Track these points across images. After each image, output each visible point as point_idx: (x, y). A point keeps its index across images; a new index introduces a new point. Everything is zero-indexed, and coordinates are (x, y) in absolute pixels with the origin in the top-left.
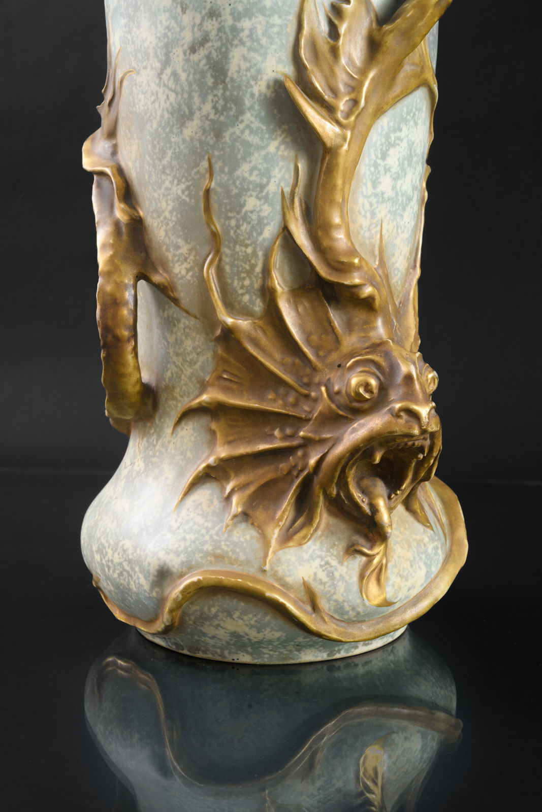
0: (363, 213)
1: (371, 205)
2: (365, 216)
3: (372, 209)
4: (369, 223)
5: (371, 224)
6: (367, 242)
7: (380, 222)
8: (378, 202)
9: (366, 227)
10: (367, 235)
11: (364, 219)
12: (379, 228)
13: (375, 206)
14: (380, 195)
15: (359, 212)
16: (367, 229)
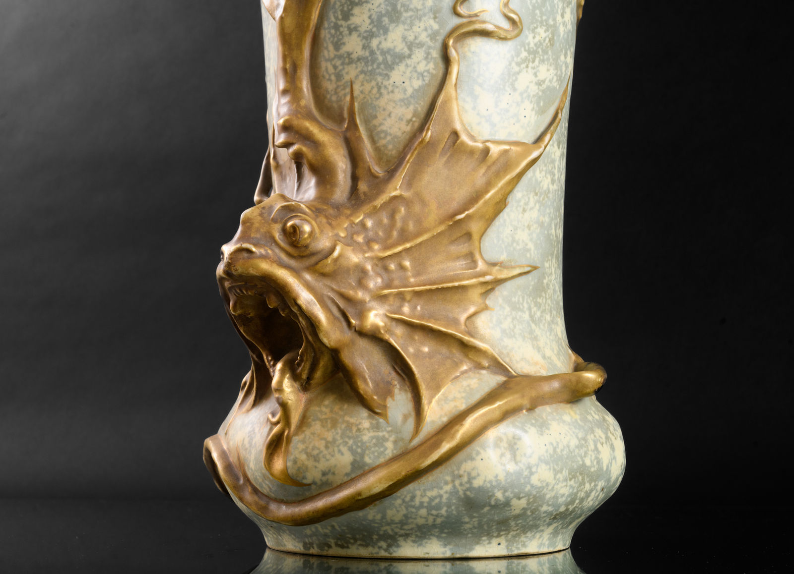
0: (327, 77)
1: (335, 67)
2: (330, 80)
3: (337, 71)
4: (335, 86)
5: (338, 87)
6: (335, 105)
7: (349, 84)
8: (343, 64)
9: (332, 91)
10: (334, 98)
11: (329, 83)
12: (348, 90)
13: (340, 67)
14: (345, 56)
15: (323, 76)
16: (333, 93)
